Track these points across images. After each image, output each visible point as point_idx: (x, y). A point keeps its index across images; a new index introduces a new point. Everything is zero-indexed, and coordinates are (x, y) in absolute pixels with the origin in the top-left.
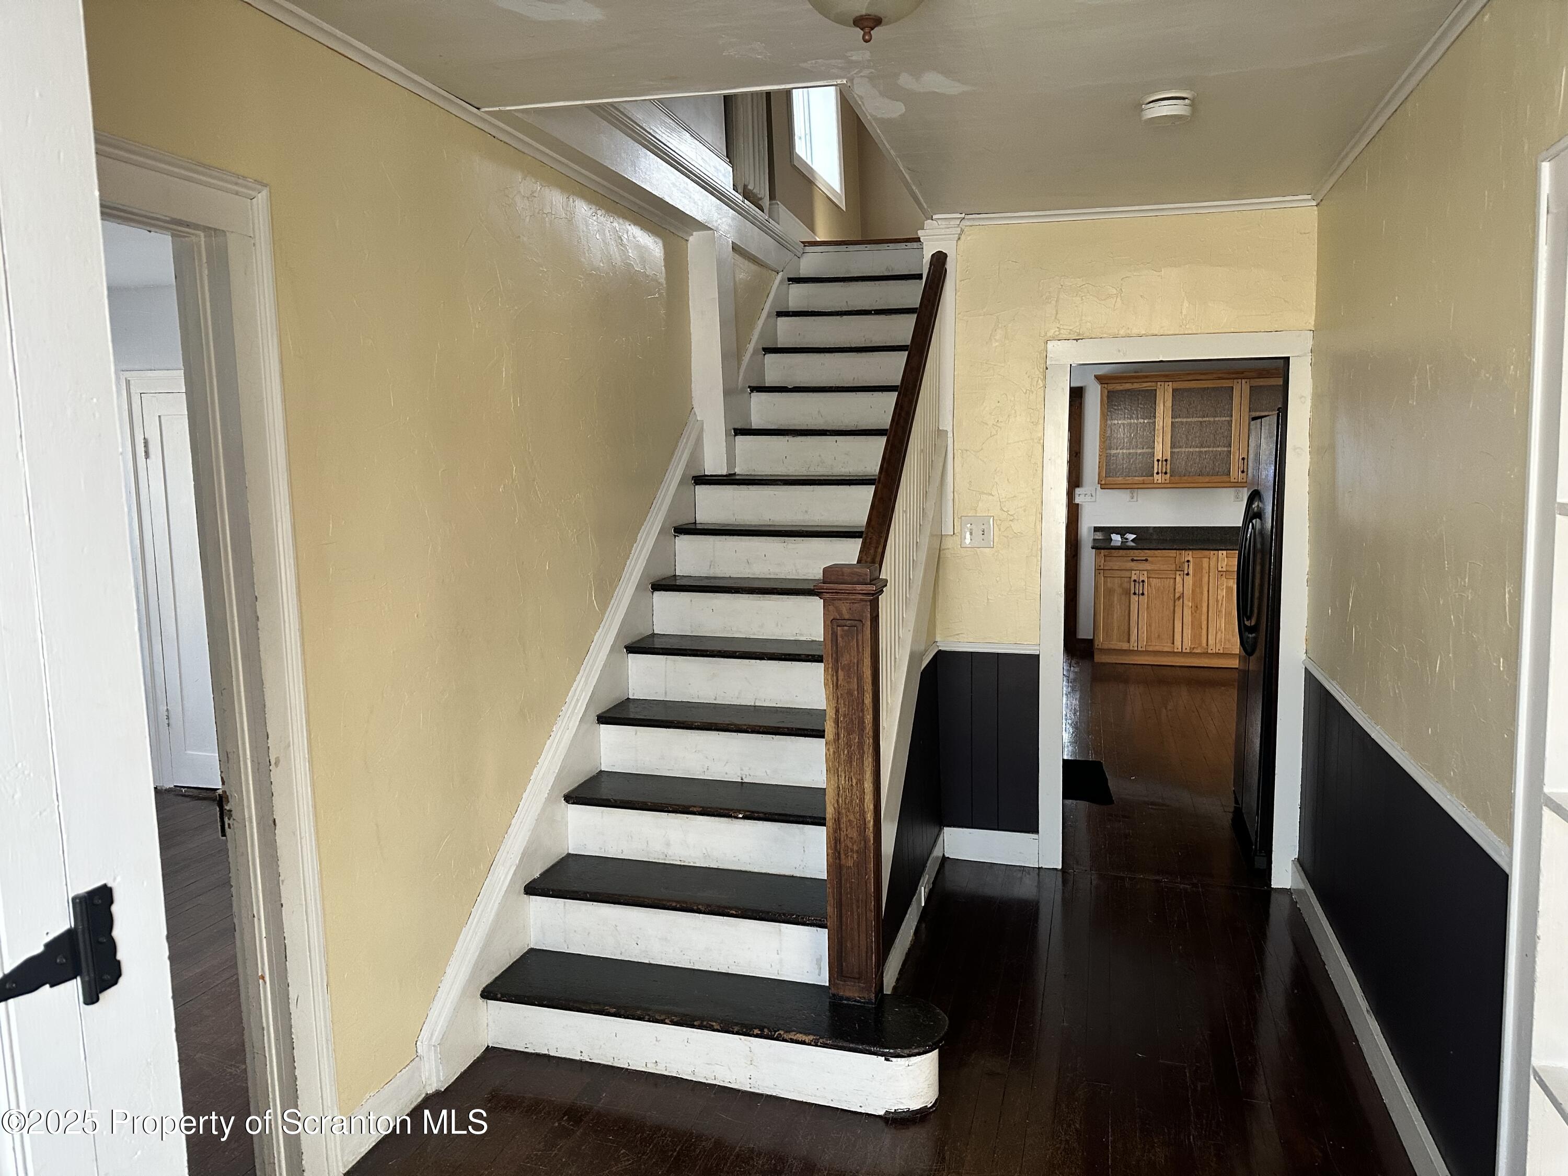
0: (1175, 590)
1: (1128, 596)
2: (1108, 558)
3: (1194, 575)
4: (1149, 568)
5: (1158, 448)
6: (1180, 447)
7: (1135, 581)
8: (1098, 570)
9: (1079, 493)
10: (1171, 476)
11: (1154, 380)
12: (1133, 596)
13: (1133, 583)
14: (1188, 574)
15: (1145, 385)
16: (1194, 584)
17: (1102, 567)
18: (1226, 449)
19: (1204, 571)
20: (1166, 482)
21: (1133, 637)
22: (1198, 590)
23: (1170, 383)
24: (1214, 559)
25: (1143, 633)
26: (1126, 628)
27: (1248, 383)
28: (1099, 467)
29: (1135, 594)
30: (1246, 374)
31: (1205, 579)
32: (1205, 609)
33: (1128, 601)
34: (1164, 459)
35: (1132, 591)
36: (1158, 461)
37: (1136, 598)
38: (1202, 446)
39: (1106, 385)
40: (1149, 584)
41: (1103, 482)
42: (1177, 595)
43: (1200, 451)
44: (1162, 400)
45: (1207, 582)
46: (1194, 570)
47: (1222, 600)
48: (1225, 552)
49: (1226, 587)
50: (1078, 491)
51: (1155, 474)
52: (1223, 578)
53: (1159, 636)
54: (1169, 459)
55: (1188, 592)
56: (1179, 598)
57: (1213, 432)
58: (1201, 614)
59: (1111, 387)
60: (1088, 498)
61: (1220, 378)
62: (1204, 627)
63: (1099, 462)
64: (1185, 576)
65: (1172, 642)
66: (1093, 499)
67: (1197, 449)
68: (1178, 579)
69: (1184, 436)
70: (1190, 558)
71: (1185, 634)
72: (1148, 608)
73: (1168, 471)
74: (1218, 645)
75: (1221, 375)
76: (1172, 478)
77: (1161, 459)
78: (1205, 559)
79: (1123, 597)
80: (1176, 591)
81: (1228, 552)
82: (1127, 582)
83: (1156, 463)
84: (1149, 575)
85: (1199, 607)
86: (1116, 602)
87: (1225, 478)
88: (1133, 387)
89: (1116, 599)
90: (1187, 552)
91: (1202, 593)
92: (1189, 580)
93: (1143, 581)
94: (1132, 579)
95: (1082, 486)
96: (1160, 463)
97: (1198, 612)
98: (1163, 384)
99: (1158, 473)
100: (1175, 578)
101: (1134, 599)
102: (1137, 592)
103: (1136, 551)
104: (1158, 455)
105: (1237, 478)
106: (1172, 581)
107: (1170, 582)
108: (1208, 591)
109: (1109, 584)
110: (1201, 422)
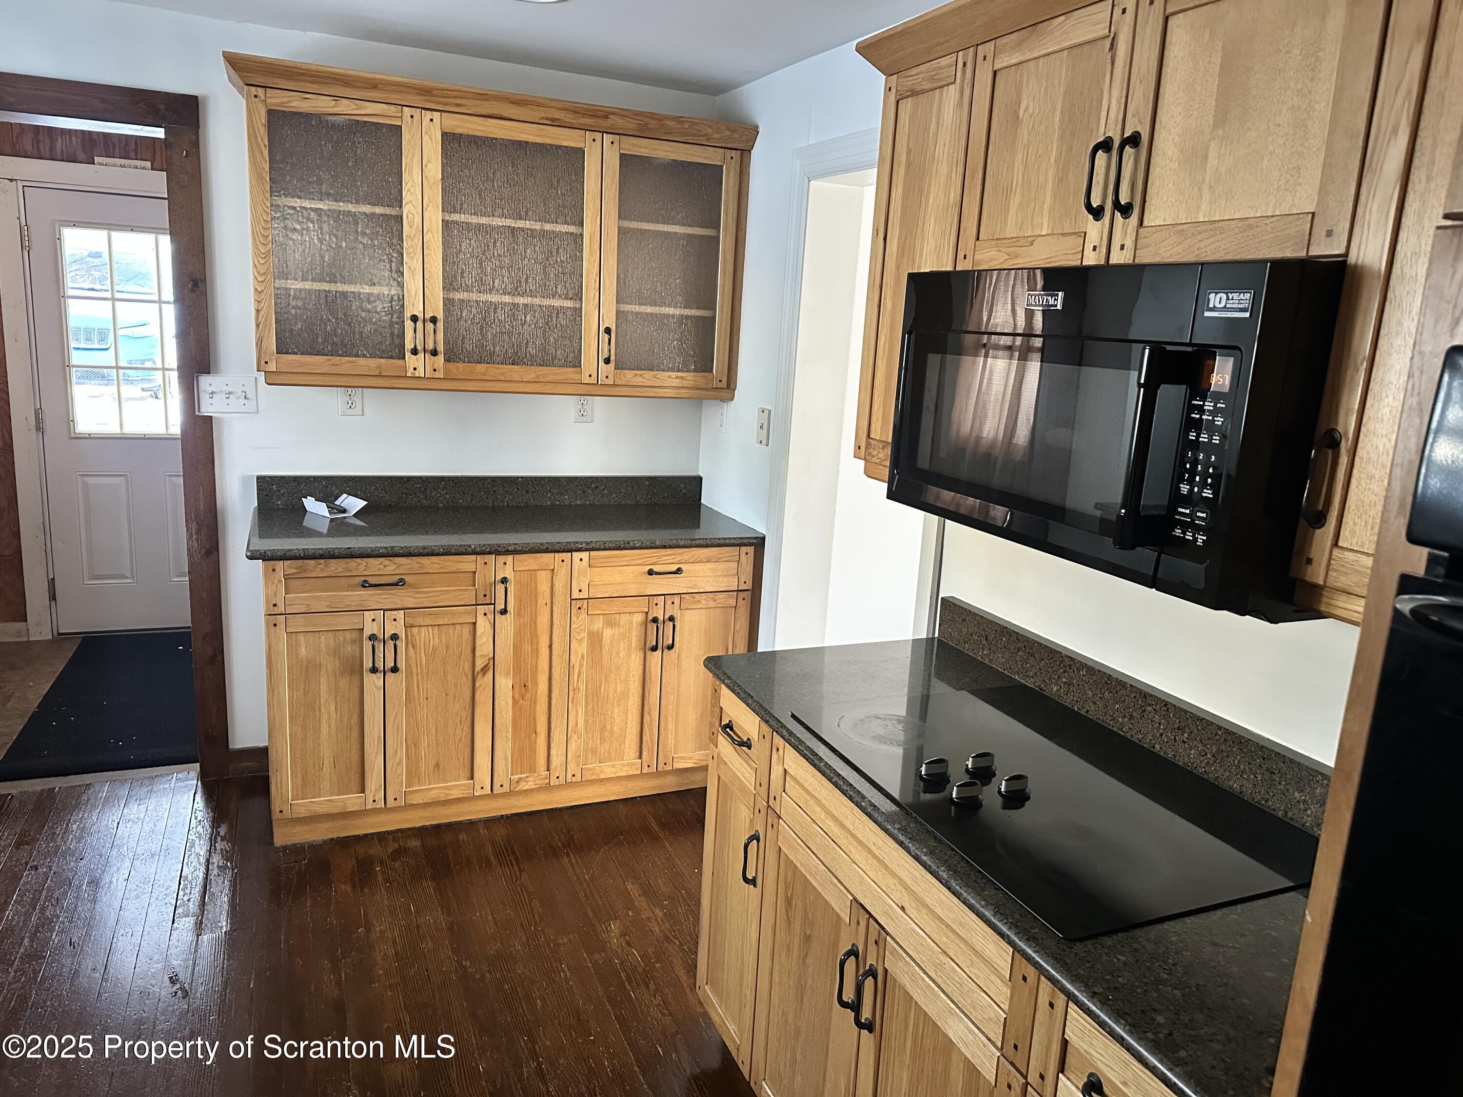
0: (474, 651)
1: (356, 677)
2: (294, 583)
3: (518, 614)
4: (409, 602)
5: (413, 284)
6: (468, 290)
7: (372, 638)
8: (273, 615)
9: (210, 389)
10: (447, 360)
11: (394, 98)
12: (369, 678)
13: (367, 645)
14: (504, 612)
15: (372, 108)
16: (518, 634)
17: (281, 609)
18: (568, 304)
19: (541, 602)
20: (436, 375)
21: (374, 780)
22: (527, 648)
23: (436, 115)
24: (563, 571)
25: (400, 763)
26: (355, 757)
27: (616, 145)
28: (258, 326)
29: (374, 670)
30: (616, 121)
31: (543, 620)
32: (543, 687)
33: (356, 691)
34: (428, 316)
35: (368, 664)
36: (414, 319)
37: (378, 679)
38: (515, 292)
39: (260, 92)
40: (411, 643)
41: (272, 367)
42: (480, 664)
43: (514, 305)
44: (417, 158)
45: (548, 626)
46: (519, 600)
47: (581, 666)
48: (585, 555)
49: (589, 633)
50: (206, 382)
51: (408, 355)
52: (583, 615)
53: (437, 765)
54: (440, 316)
55: (504, 654)
56: (484, 670)
57: (541, 257)
58: (534, 702)
59: (278, 99)
60: (236, 403)
61: (555, 123)
62: (542, 728)
63: (258, 311)
64: (498, 616)
65: (468, 774)
66: (251, 405)
67: (507, 299)
68: (483, 625)
69: (474, 262)
70: (508, 573)
71: (498, 753)
72: (408, 700)
73: (441, 348)
74: (571, 766)
75: (558, 115)
76: (451, 365)
77: (421, 316)
78: (543, 573)
79: (343, 682)
80: (478, 653)
81: (593, 553)
82: (353, 642)
83: (409, 324)
84: (410, 621)
85: (529, 684)
86: (324, 696)
87: (569, 373)
88: (337, 110)
89: (324, 687)
90: (501, 559)
91: (536, 652)
92: (506, 624)
93: (395, 637)
94: (367, 633)
95: (217, 372)
96: (420, 324)
97: (528, 696)
98: (416, 113)
99: (415, 352)
100: (475, 624)
101: (373, 682)
102: (380, 665)
103: (372, 560)
104: (414, 307)
105: (594, 375)
106: (466, 631)
107: (461, 635)
108: (550, 646)
109: (303, 652)
110: (513, 230)
